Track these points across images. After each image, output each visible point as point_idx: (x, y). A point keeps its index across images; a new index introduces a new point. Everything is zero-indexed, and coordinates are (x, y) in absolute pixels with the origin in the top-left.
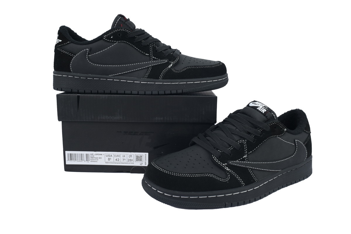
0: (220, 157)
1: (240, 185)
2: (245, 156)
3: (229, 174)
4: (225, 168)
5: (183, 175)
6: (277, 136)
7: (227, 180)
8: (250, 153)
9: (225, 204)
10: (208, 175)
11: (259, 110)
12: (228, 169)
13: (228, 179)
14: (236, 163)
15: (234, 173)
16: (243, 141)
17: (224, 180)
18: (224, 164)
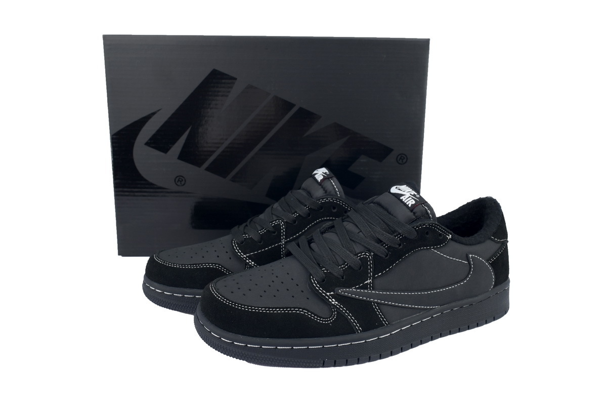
0: (323, 281)
1: (352, 331)
2: (369, 281)
3: (336, 311)
4: (330, 300)
5: (253, 309)
6: (430, 248)
7: (330, 320)
8: (378, 276)
9: (324, 361)
10: (296, 311)
11: (403, 200)
12: (334, 302)
13: (332, 319)
14: (351, 292)
15: (343, 310)
16: (367, 255)
17: (325, 321)
18: (328, 294)
